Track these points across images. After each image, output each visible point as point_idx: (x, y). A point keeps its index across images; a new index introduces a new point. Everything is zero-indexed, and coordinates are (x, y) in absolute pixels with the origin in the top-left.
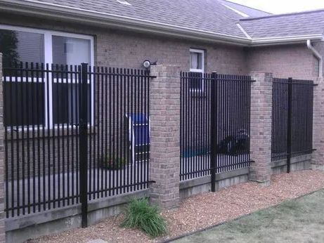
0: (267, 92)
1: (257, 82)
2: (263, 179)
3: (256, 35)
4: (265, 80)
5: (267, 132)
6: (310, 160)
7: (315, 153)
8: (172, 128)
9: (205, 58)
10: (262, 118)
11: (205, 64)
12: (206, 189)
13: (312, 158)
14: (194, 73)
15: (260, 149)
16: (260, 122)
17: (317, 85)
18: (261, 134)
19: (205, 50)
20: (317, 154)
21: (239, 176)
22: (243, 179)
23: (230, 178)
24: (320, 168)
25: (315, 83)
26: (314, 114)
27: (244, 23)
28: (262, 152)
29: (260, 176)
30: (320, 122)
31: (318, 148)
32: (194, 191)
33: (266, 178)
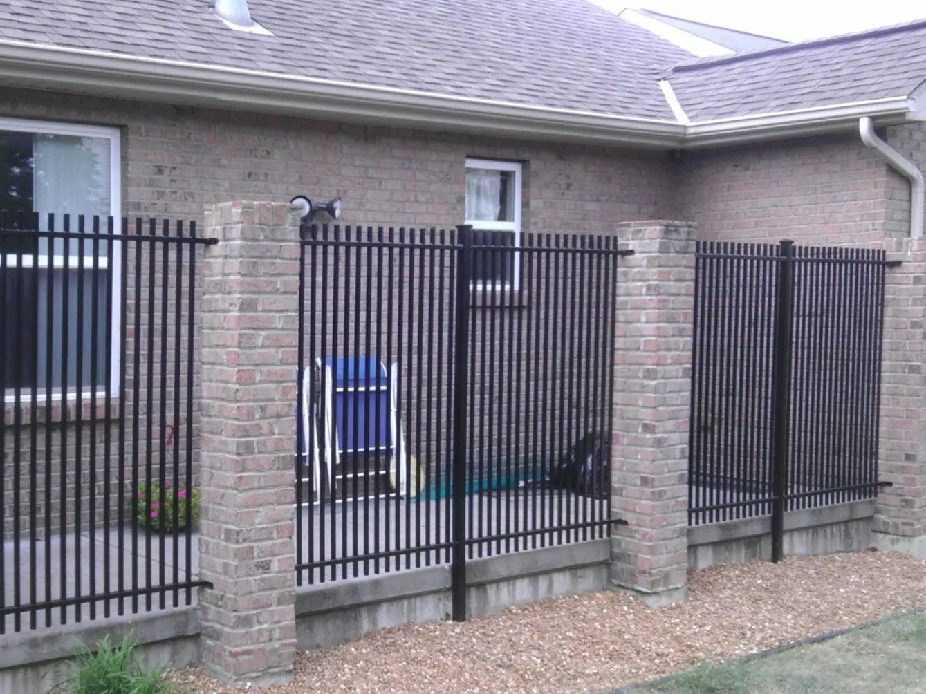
0: (673, 286)
1: (637, 255)
2: (653, 584)
3: (707, 112)
4: (664, 249)
5: (670, 425)
6: (870, 519)
7: (886, 498)
8: (263, 409)
9: (525, 185)
10: (649, 375)
11: (525, 205)
12: (433, 610)
13: (877, 511)
14: (485, 233)
15: (645, 481)
16: (643, 389)
17: (898, 264)
18: (647, 428)
19: (524, 163)
20: (894, 500)
21: (574, 569)
22: (588, 580)
23: (533, 575)
24: (902, 546)
25: (891, 256)
26: (886, 364)
27: (684, 78)
28: (648, 490)
29: (644, 572)
30: (904, 388)
31: (897, 479)
32: (385, 618)
33: (666, 578)
